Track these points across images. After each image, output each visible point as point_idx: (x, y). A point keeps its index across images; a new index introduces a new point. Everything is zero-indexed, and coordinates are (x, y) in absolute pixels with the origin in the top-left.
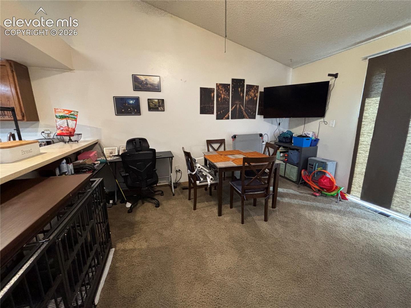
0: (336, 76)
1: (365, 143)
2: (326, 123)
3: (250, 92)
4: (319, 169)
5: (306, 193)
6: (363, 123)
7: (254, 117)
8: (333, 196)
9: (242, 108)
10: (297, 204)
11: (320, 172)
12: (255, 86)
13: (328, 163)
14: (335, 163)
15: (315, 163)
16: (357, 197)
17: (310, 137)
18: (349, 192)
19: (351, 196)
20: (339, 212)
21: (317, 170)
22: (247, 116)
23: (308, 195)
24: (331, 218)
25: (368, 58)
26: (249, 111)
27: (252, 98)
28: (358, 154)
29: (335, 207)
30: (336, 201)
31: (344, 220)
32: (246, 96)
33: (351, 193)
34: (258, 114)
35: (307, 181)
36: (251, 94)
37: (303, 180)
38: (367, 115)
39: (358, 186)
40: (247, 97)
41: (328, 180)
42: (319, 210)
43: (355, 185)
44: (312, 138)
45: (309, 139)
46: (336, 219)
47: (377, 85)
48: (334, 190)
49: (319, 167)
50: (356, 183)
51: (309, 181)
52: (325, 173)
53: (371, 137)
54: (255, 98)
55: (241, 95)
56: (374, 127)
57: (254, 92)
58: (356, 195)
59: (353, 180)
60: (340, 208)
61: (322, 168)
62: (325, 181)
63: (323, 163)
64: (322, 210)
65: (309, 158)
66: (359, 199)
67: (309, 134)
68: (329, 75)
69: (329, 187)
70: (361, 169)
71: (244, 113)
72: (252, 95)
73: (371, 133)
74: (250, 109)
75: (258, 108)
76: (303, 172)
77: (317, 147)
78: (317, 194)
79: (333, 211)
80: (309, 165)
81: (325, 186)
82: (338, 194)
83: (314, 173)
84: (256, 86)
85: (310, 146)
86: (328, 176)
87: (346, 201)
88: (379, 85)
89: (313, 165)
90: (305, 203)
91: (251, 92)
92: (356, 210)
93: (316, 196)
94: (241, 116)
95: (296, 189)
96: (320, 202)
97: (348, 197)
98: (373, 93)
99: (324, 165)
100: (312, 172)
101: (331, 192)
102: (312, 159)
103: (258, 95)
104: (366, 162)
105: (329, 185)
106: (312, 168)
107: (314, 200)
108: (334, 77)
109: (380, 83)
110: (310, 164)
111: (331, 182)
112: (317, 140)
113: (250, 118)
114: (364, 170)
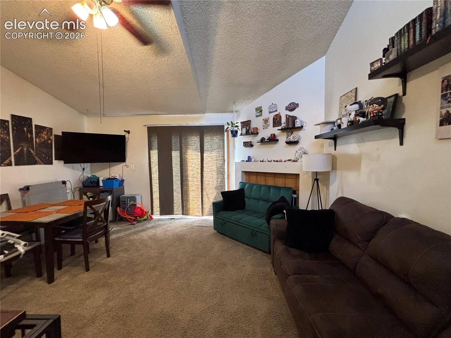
0: (128, 132)
1: (155, 178)
2: (128, 167)
3: (41, 133)
4: (131, 203)
5: (125, 226)
6: (152, 166)
7: (51, 163)
8: (145, 220)
9: (32, 152)
10: (124, 235)
11: (132, 205)
12: (47, 127)
13: (136, 197)
14: (140, 195)
15: (126, 199)
16: (158, 215)
17: (117, 179)
18: (152, 213)
19: (154, 216)
20: (153, 227)
21: (129, 204)
22: (40, 161)
23: (128, 226)
24: (151, 232)
25: (147, 126)
26: (43, 155)
27: (45, 141)
28: (153, 186)
29: (149, 225)
30: (148, 222)
31: (158, 230)
32: (36, 137)
33: (154, 213)
34: (55, 159)
35: (123, 216)
36: (43, 136)
37: (120, 216)
38: (153, 161)
39: (156, 208)
40: (37, 139)
41: (140, 209)
42: (141, 231)
43: (155, 207)
44: (119, 179)
45: (117, 181)
46: (154, 232)
47: (154, 143)
48: (145, 215)
49: (131, 201)
50: (155, 206)
51: (125, 215)
52: (135, 205)
53: (158, 174)
54: (49, 142)
55: (29, 137)
56: (158, 168)
57: (47, 134)
58: (157, 214)
59: (154, 205)
60: (152, 225)
61: (133, 201)
62: (138, 210)
63: (133, 197)
64: (143, 230)
65: (120, 197)
66: (159, 216)
67: (117, 176)
68: (125, 131)
69: (141, 214)
70: (156, 195)
71: (37, 158)
72: (45, 137)
73: (157, 172)
74: (44, 154)
75: (55, 153)
76: (118, 209)
77: (124, 186)
78: (135, 223)
79: (149, 228)
80: (121, 203)
81: (139, 214)
82: (148, 217)
83: (128, 208)
84: (49, 128)
85: (119, 186)
86: (138, 206)
87: (153, 220)
88: (155, 144)
89: (125, 201)
90: (130, 232)
91: (43, 134)
92: (160, 222)
93: (134, 224)
94: (31, 161)
95: (116, 226)
96: (139, 227)
97: (154, 217)
98: (153, 147)
99: (133, 198)
100: (126, 207)
101: (143, 217)
102: (122, 197)
103: (53, 138)
104: (158, 190)
105: (140, 212)
106: (125, 204)
107: (135, 228)
108: (127, 133)
109: (155, 142)
110: (122, 201)
111: (142, 210)
112: (123, 181)
113: (45, 164)
114: (158, 196)
